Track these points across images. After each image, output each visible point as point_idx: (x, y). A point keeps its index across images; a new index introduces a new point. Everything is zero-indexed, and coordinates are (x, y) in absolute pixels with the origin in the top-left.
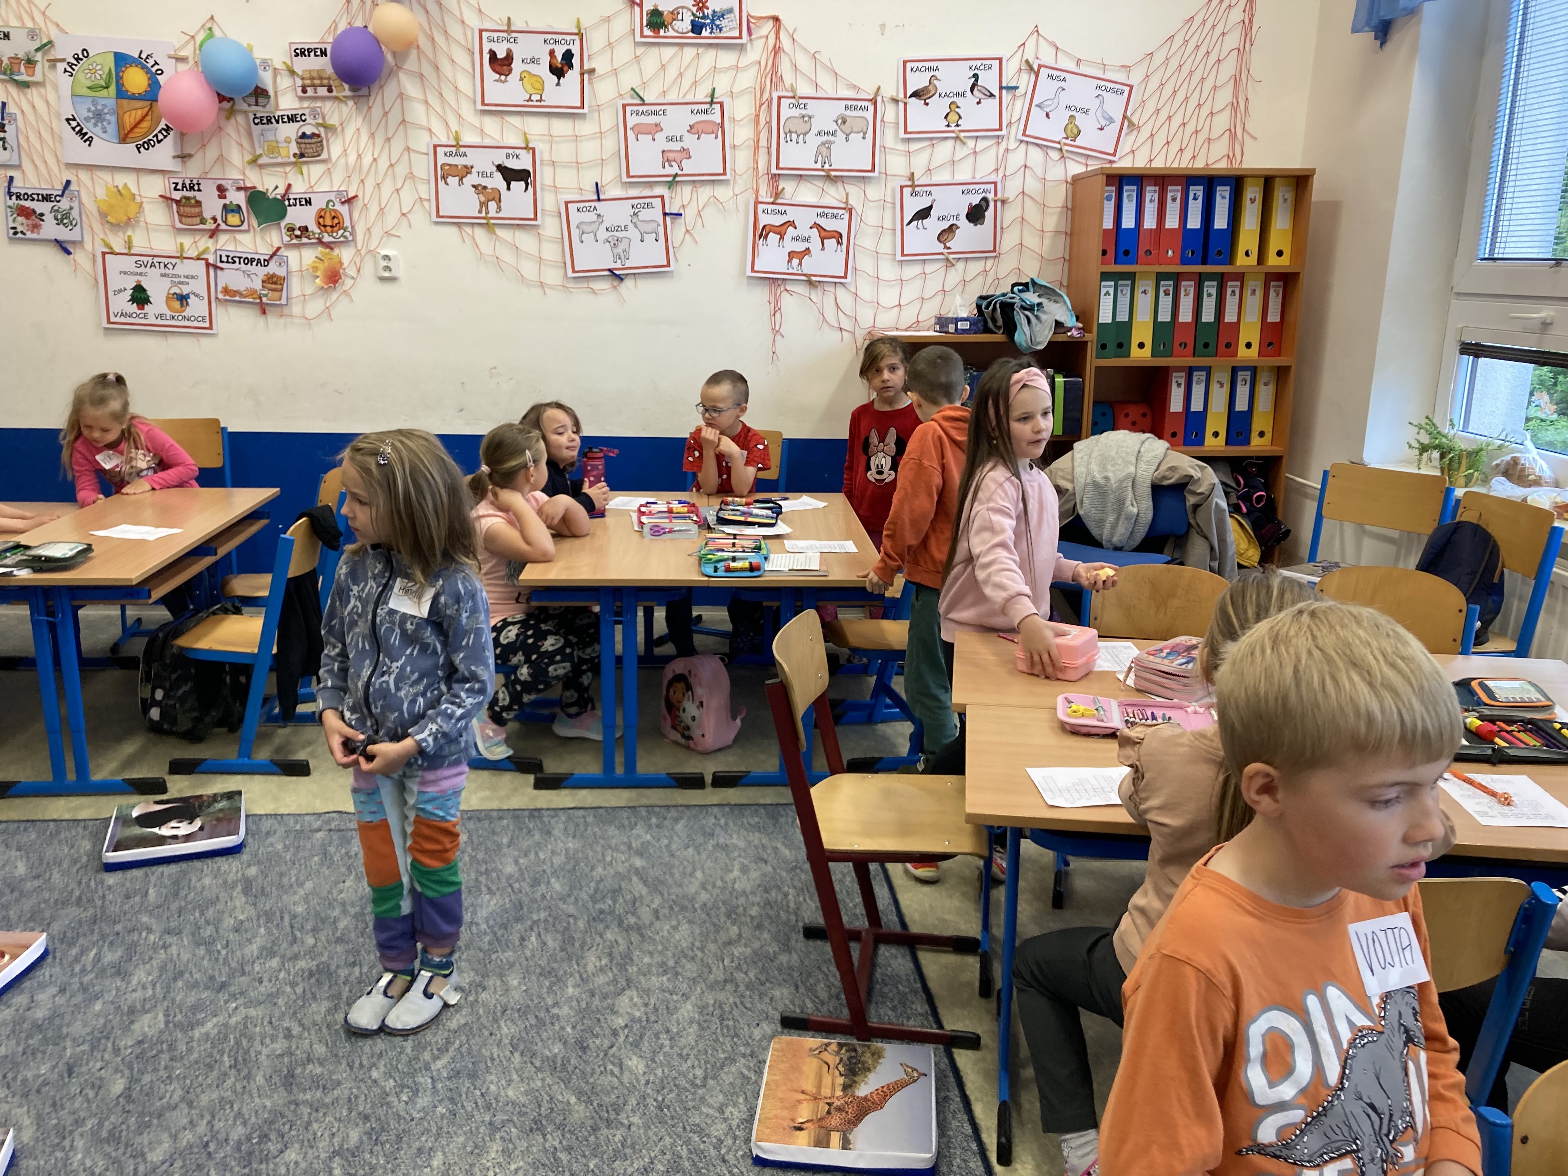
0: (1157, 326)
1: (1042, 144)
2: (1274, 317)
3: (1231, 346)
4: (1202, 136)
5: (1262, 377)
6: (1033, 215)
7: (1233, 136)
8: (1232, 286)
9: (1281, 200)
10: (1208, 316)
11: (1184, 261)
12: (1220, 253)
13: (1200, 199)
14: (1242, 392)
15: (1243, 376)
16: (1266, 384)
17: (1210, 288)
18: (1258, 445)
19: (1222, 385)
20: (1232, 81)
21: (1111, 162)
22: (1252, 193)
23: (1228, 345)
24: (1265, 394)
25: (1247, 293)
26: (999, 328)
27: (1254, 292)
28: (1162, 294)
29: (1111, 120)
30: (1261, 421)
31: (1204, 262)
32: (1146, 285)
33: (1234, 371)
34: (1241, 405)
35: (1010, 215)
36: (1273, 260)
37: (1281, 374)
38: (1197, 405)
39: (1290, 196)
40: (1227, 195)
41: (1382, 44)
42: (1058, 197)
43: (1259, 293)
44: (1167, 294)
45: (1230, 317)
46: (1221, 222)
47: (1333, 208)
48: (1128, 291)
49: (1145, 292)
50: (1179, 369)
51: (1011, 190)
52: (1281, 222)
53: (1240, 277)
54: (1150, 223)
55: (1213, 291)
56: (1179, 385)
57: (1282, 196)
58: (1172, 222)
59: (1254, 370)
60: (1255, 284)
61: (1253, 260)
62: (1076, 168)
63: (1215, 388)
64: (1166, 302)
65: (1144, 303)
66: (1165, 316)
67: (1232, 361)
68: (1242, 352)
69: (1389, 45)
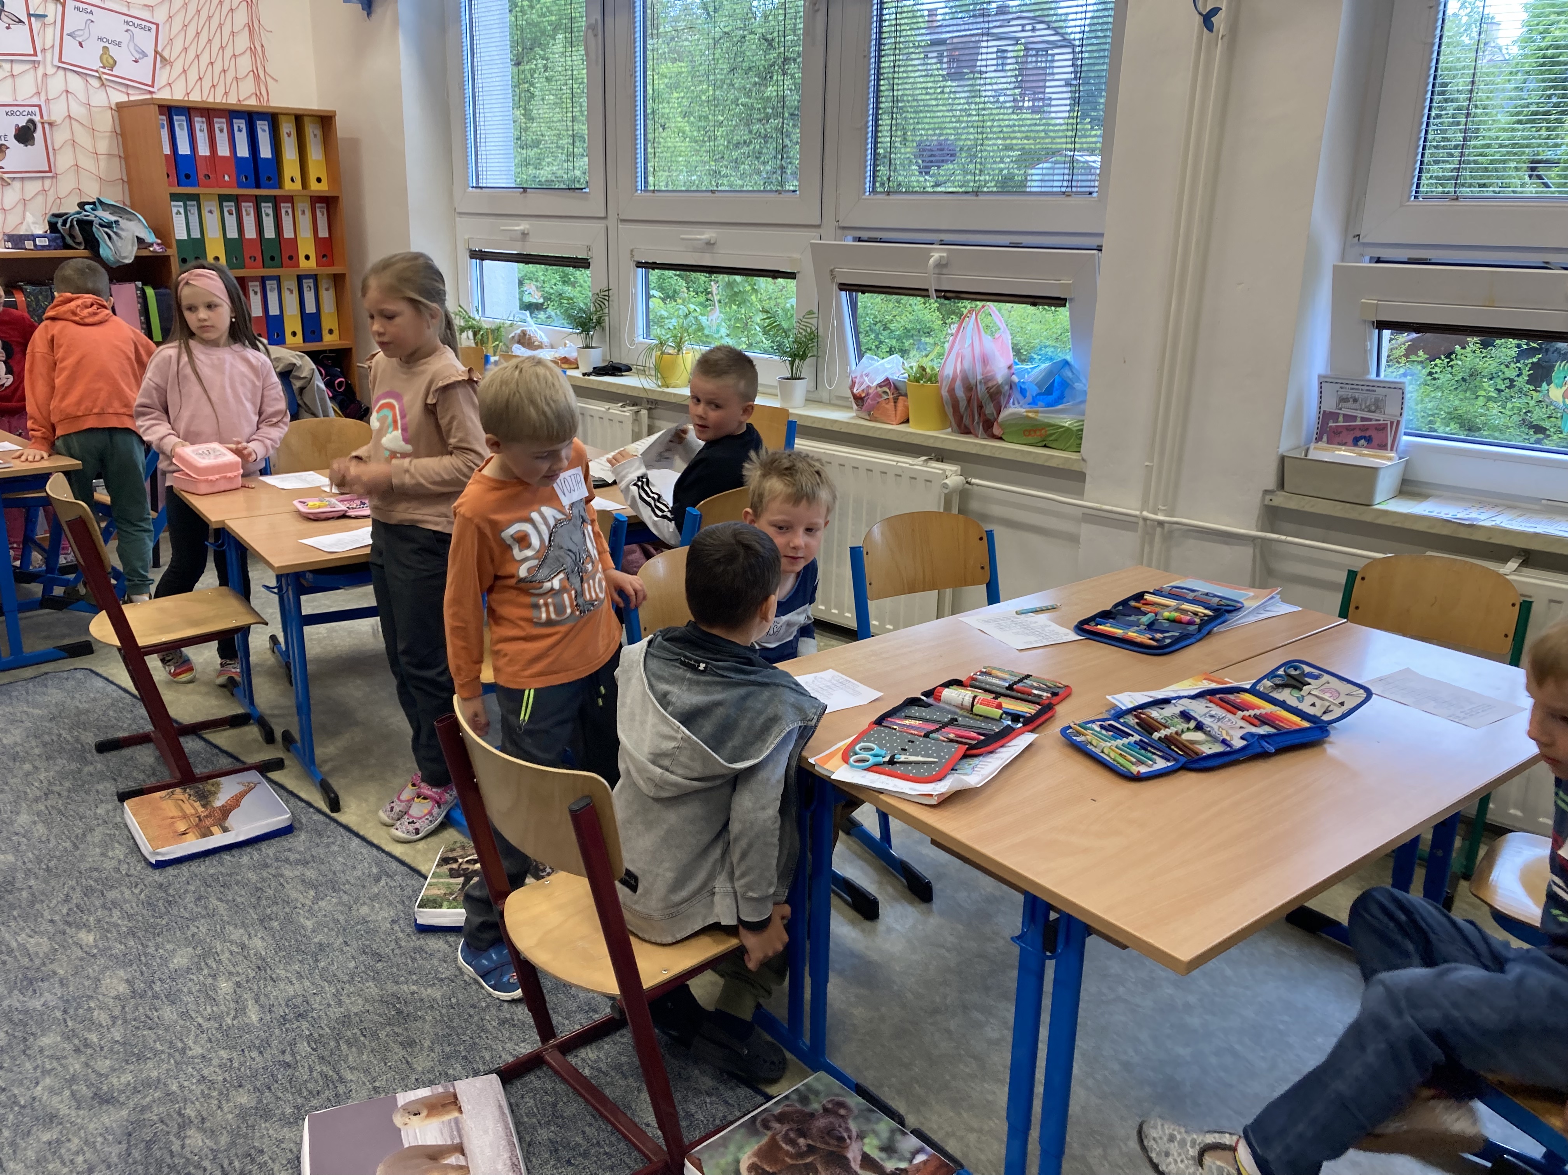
0: (227, 242)
1: (82, 73)
2: (323, 233)
3: (293, 258)
4: (230, 75)
5: (323, 284)
6: (83, 138)
7: (257, 77)
8: (285, 207)
9: (312, 135)
10: (270, 233)
11: (240, 185)
12: (269, 179)
13: (244, 130)
14: (309, 297)
15: (308, 283)
16: (327, 289)
17: (267, 209)
18: (330, 340)
19: (291, 292)
20: (247, 29)
21: (151, 93)
22: (287, 128)
23: (291, 258)
24: (328, 298)
25: (298, 213)
26: (79, 244)
27: (303, 212)
28: (226, 214)
29: (145, 55)
30: (329, 321)
31: (258, 186)
32: (210, 206)
33: (300, 279)
34: (310, 308)
35: (60, 137)
36: (314, 186)
37: (338, 281)
38: (274, 310)
39: (318, 132)
40: (267, 128)
41: (369, 14)
42: (106, 122)
43: (308, 213)
44: (231, 214)
45: (288, 234)
46: (266, 152)
47: (354, 144)
48: (195, 210)
49: (211, 212)
50: (253, 279)
51: (57, 113)
52: (315, 154)
53: (290, 199)
54: (203, 150)
55: (270, 211)
56: (256, 293)
57: (312, 132)
58: (223, 150)
59: (315, 278)
60: (303, 206)
61: (298, 185)
62: (118, 97)
63: (286, 294)
64: (231, 222)
65: (212, 221)
66: (233, 234)
67: (295, 272)
68: (303, 263)
69: (374, 16)
